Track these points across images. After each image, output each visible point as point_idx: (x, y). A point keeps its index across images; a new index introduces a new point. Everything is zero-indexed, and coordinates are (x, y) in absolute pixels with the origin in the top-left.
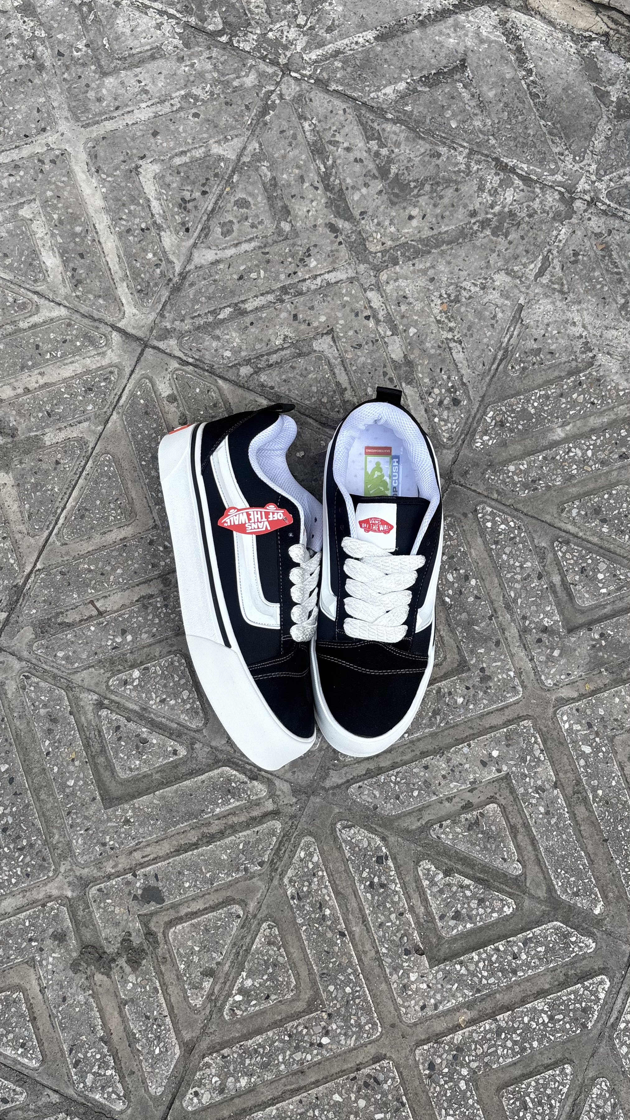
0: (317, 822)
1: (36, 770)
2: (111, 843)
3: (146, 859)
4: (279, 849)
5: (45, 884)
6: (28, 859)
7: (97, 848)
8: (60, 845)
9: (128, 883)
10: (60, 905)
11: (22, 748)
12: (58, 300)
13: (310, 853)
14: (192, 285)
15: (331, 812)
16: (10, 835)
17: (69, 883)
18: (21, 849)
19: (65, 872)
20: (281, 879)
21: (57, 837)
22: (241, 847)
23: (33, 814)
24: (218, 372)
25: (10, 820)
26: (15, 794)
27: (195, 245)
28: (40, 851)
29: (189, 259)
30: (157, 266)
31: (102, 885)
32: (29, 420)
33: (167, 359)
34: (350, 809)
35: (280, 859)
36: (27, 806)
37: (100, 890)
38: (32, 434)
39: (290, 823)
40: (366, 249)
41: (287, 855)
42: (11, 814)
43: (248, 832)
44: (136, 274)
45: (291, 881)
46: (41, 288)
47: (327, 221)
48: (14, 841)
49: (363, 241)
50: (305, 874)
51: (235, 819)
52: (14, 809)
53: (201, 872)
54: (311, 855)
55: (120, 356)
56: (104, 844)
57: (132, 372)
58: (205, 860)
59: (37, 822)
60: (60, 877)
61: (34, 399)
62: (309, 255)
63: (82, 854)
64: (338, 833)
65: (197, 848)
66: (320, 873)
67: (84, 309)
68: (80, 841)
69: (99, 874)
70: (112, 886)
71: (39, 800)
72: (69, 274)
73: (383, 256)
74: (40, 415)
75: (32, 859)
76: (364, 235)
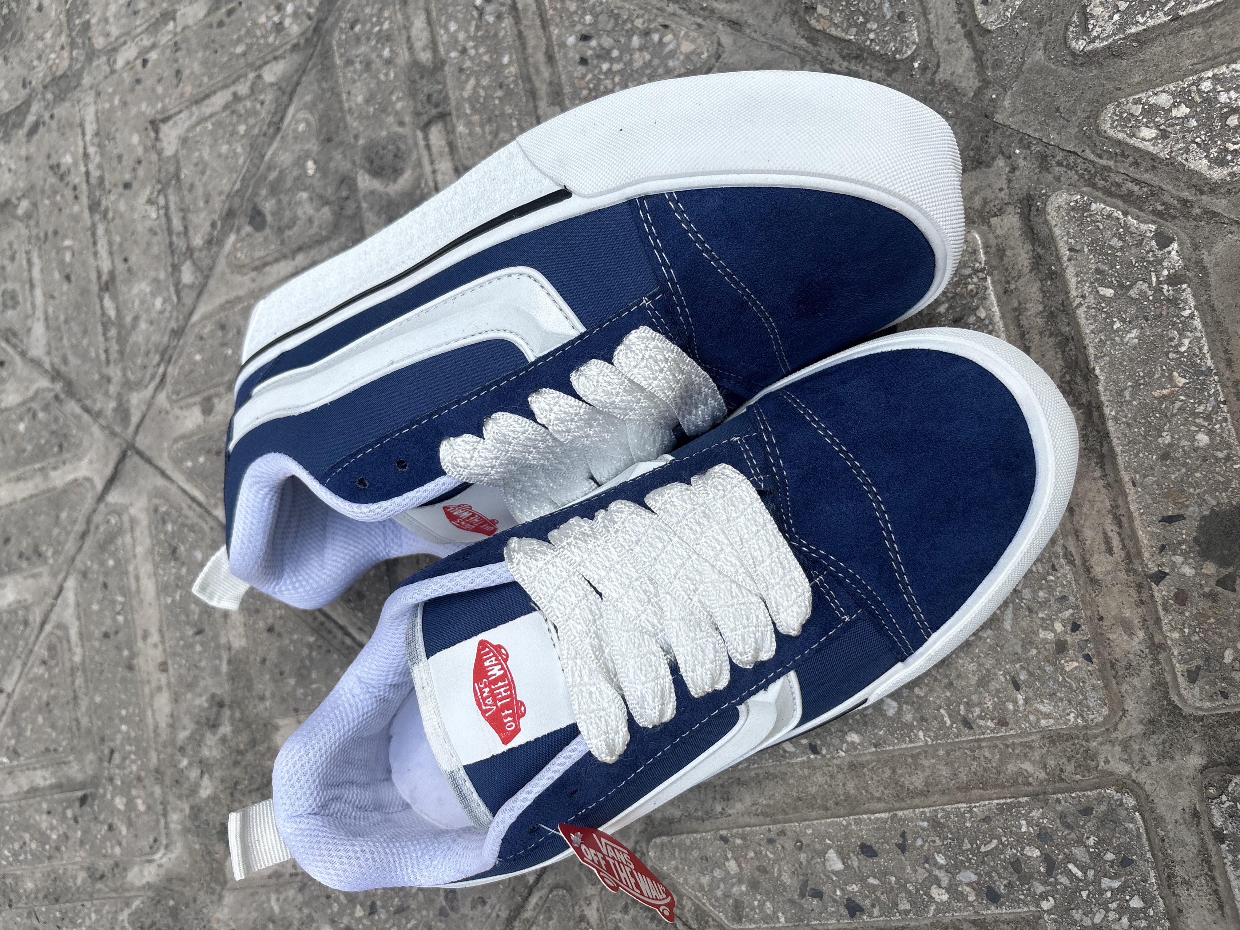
0: (1063, 102)
1: (851, 785)
2: (1058, 627)
3: (1116, 543)
4: (1129, 199)
5: (1159, 821)
6: (1079, 852)
7: (1070, 666)
8: (1051, 763)
9: (1181, 597)
10: (1223, 790)
11: (795, 809)
12: (55, 590)
13: (1144, 113)
14: (65, 361)
15: (1041, 70)
16: (1009, 886)
17: (1163, 756)
18: (1051, 865)
19: (1129, 761)
20: (1214, 188)
21: (1027, 766)
22: (1110, 292)
23: (960, 815)
24: (181, 322)
25: (968, 876)
26: (902, 848)
27: (23, 354)
28: (1062, 816)
29: (36, 363)
30: (34, 416)
31: (1179, 667)
32: (203, 669)
33: (153, 412)
34: (1040, 23)
35: (1156, 193)
36: (935, 824)
37: (1192, 677)
38: (224, 668)
39: (1057, 169)
40: (64, 76)
41: (1146, 177)
42: (953, 869)
43: (1070, 273)
44: (41, 453)
45: (1221, 162)
46: (36, 616)
47: (24, 140)
48: (1026, 879)
49: (56, 80)
50: (1206, 124)
51: (1034, 308)
52: (941, 860)
53: (1171, 398)
54: (1151, 111)
55: (139, 493)
56: (1061, 647)
57: (164, 474)
58: (1136, 386)
59: (980, 808)
60: (1142, 777)
61: (174, 654)
62: (58, 166)
63: (1082, 708)
64: (1097, 45)
65: (1099, 407)
66: (1206, 86)
67: (70, 546)
68: (1046, 708)
69: (1145, 672)
70: (1186, 641)
71: (924, 793)
72: (24, 565)
73: (78, 48)
74: (198, 648)
75: (1080, 842)
76: (48, 79)
